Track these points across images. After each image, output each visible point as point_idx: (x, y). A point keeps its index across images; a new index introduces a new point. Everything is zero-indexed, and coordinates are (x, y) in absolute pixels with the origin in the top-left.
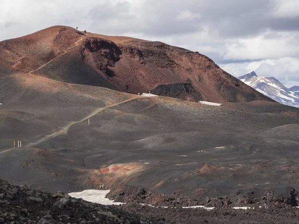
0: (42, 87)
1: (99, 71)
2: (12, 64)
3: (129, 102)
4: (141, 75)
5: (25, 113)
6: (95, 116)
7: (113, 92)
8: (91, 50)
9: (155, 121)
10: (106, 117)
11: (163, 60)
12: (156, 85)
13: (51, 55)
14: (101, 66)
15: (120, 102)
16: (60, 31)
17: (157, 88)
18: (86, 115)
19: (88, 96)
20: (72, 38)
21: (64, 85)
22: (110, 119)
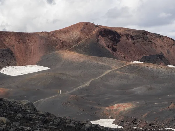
0: (74, 58)
1: (107, 48)
2: (56, 45)
3: (126, 66)
4: (133, 50)
5: (64, 74)
6: (106, 75)
7: (116, 60)
8: (103, 37)
9: (142, 78)
10: (112, 75)
11: (145, 41)
12: (142, 56)
13: (79, 39)
14: (109, 45)
15: (120, 67)
16: (84, 25)
17: (143, 58)
18: (100, 74)
19: (101, 63)
20: (91, 29)
21: (88, 57)
22: (114, 77)
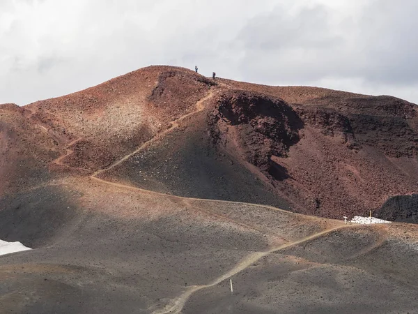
0: (124, 208)
1: (251, 167)
2: (54, 155)
3: (322, 236)
4: (349, 174)
5: (85, 269)
6: (246, 271)
7: (284, 215)
8: (234, 121)
9: (385, 282)
10: (270, 273)
11: (400, 139)
12: (385, 198)
13: (142, 133)
14: (257, 156)
15: (301, 238)
16: (162, 78)
17: (388, 204)
18: (224, 269)
19: (227, 225)
20: (189, 94)
21: (175, 201)
22: (279, 278)
